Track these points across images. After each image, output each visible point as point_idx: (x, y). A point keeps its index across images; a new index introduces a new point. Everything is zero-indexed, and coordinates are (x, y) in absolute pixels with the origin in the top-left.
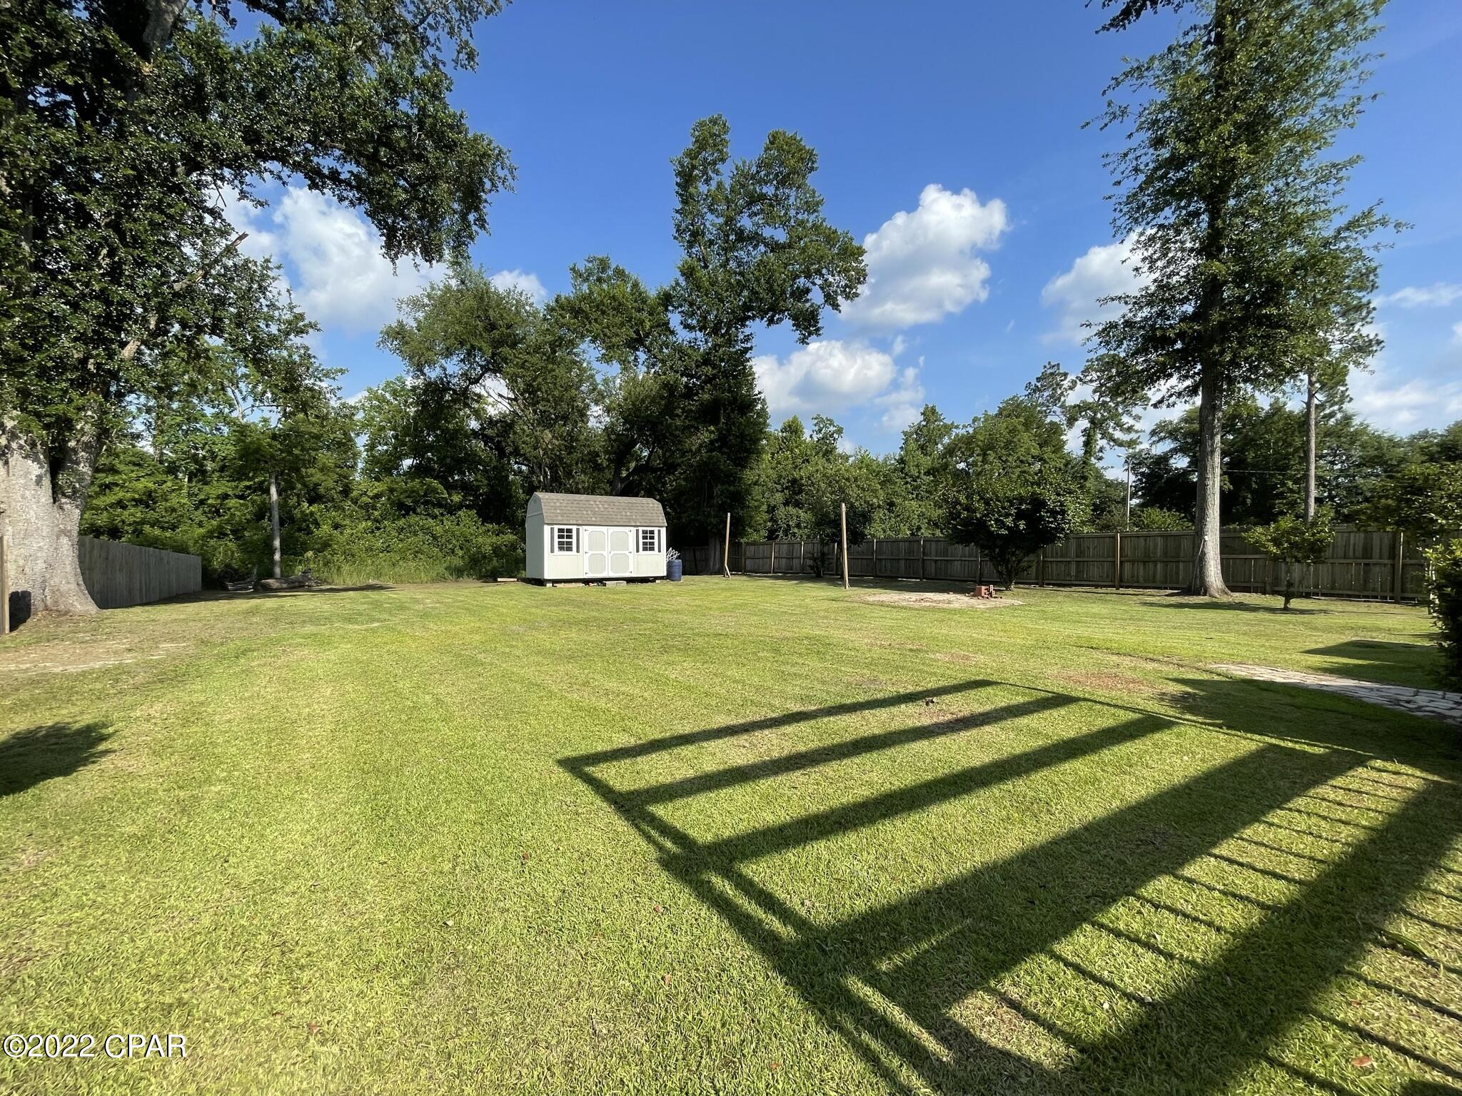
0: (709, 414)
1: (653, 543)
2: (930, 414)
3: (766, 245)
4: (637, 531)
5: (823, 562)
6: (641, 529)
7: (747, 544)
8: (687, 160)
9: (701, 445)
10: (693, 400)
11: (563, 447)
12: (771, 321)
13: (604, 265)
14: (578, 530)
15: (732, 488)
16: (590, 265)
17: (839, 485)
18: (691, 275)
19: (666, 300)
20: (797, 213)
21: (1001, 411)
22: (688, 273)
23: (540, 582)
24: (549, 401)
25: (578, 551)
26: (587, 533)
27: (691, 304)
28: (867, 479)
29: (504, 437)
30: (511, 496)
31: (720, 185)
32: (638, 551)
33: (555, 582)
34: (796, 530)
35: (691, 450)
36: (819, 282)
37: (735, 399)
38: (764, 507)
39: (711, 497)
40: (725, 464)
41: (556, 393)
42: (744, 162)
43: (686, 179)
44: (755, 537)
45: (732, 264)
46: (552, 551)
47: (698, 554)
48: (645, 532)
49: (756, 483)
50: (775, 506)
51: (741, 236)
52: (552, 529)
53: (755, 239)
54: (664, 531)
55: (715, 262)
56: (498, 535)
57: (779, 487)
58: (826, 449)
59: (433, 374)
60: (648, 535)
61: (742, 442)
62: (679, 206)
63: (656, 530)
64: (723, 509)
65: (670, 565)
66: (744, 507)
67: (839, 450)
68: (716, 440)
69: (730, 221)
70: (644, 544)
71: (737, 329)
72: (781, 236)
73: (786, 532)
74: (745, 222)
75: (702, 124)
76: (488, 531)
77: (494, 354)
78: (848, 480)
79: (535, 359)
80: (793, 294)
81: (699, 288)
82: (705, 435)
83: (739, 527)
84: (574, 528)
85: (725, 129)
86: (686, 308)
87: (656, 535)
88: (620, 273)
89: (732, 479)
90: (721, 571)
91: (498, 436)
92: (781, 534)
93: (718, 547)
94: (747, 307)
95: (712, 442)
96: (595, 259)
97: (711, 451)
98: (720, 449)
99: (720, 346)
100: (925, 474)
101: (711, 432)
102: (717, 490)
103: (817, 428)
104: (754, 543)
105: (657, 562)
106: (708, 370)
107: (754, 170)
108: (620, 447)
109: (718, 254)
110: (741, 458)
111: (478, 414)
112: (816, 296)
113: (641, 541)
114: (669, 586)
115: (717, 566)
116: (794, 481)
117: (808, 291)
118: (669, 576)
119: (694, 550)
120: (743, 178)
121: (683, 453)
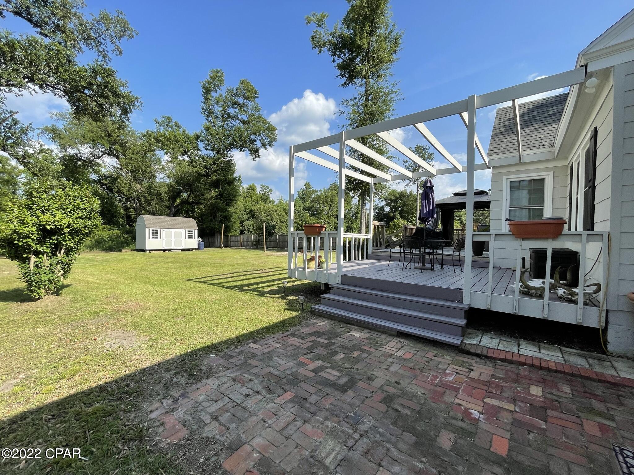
0: (215, 184)
1: (192, 236)
2: (307, 185)
3: (239, 120)
4: (186, 231)
5: (259, 242)
6: (187, 230)
7: (231, 236)
8: (207, 84)
9: (212, 197)
10: (208, 178)
11: (146, 192)
12: (241, 150)
13: (169, 120)
14: (160, 230)
15: (225, 214)
16: (163, 119)
17: (269, 214)
18: (208, 129)
19: (197, 137)
20: (252, 111)
21: (331, 187)
22: (207, 129)
23: (143, 251)
24: (139, 171)
25: (160, 238)
26: (164, 231)
27: (208, 141)
28: (280, 211)
29: (112, 184)
30: (116, 212)
31: (221, 95)
32: (186, 239)
33: (150, 250)
34: (252, 230)
35: (208, 198)
36: (259, 138)
37: (226, 180)
38: (239, 222)
39: (216, 217)
40: (222, 205)
41: (143, 168)
42: (231, 88)
43: (207, 91)
44: (235, 233)
45: (225, 127)
46: (149, 238)
47: (210, 240)
48: (189, 231)
49: (235, 212)
50: (244, 221)
51: (229, 116)
52: (149, 230)
53: (234, 118)
54: (197, 231)
55: (218, 124)
56: (109, 230)
57: (245, 213)
58: (265, 198)
59: (72, 152)
60: (190, 233)
61: (229, 196)
62: (203, 101)
63: (193, 230)
64: (221, 222)
65: (199, 244)
66: (230, 221)
67: (271, 199)
68: (218, 195)
69: (224, 110)
70: (188, 236)
71: (227, 152)
72: (245, 118)
73: (248, 231)
74: (232, 111)
75: (213, 71)
76: (104, 228)
77: (110, 148)
78: (273, 211)
79: (137, 156)
80: (250, 141)
81: (211, 135)
82: (214, 193)
83: (227, 230)
84: (159, 230)
85: (223, 75)
86: (206, 142)
87: (193, 232)
88: (176, 124)
89: (225, 210)
90: (220, 247)
91: (109, 183)
92: (246, 232)
93: (219, 237)
94: (231, 145)
95: (216, 196)
96: (165, 117)
97: (217, 199)
98: (220, 199)
99: (220, 158)
100: (302, 210)
101: (216, 192)
102: (218, 215)
103: (262, 189)
104: (234, 236)
105: (194, 242)
106: (215, 167)
107: (235, 91)
108: (174, 194)
109: (220, 122)
110: (229, 203)
111: (96, 172)
112: (258, 144)
113: (187, 235)
114: (198, 252)
115: (219, 244)
116: (252, 211)
117: (255, 141)
118: (199, 248)
119: (209, 238)
120: (231, 94)
121: (205, 199)
